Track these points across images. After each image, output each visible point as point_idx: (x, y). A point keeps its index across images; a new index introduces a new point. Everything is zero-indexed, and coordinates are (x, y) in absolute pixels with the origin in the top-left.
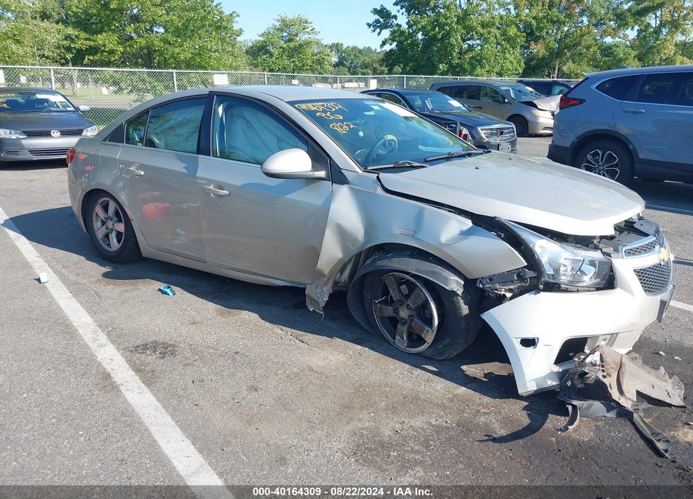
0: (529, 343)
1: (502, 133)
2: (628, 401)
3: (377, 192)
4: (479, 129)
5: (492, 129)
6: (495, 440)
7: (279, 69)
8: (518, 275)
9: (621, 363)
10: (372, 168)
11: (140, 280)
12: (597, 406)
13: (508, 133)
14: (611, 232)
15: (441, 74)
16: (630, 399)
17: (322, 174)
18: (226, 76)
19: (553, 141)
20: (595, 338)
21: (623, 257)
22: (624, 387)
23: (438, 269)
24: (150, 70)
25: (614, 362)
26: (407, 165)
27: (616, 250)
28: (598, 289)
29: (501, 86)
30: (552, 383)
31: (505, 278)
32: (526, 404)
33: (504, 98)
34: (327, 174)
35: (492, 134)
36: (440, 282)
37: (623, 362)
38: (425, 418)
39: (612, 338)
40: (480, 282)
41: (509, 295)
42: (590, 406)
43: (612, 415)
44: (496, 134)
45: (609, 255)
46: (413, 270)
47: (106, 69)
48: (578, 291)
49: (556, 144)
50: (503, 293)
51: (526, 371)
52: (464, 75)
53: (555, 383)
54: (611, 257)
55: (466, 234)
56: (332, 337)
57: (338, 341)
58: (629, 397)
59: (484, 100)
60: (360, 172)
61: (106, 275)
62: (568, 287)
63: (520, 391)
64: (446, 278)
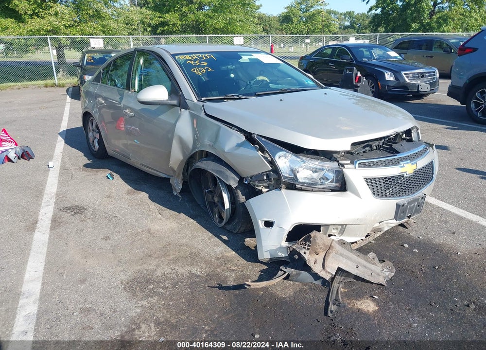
0: (269, 224)
1: (423, 76)
2: (328, 274)
3: (201, 116)
4: (403, 73)
5: (414, 73)
6: (221, 288)
7: (298, 32)
8: (267, 176)
9: (331, 246)
10: (204, 99)
11: (101, 169)
12: (304, 274)
13: (429, 76)
14: (349, 148)
15: (413, 32)
16: (329, 273)
17: (175, 102)
18: (242, 38)
19: (451, 82)
20: (327, 226)
21: (355, 168)
22: (327, 263)
23: (224, 169)
24: (198, 36)
25: (323, 244)
26: (236, 97)
27: (352, 163)
28: (333, 191)
29: (451, 39)
30: (282, 254)
31: (259, 178)
32: (265, 267)
33: (451, 49)
34: (178, 102)
35: (414, 77)
36: (224, 178)
37: (332, 245)
38: (189, 268)
39: (343, 228)
40: (246, 180)
41: (264, 190)
42: (299, 274)
43: (318, 283)
44: (418, 77)
45: (343, 165)
46: (210, 170)
47: (171, 36)
48: (312, 191)
49: (453, 84)
50: (260, 188)
51: (264, 244)
52: (433, 31)
53: (284, 255)
54: (344, 167)
55: (239, 145)
56: (179, 213)
57: (182, 215)
58: (329, 271)
59: (436, 51)
60: (195, 101)
61: (86, 166)
62: (302, 187)
63: (260, 258)
64: (227, 176)
